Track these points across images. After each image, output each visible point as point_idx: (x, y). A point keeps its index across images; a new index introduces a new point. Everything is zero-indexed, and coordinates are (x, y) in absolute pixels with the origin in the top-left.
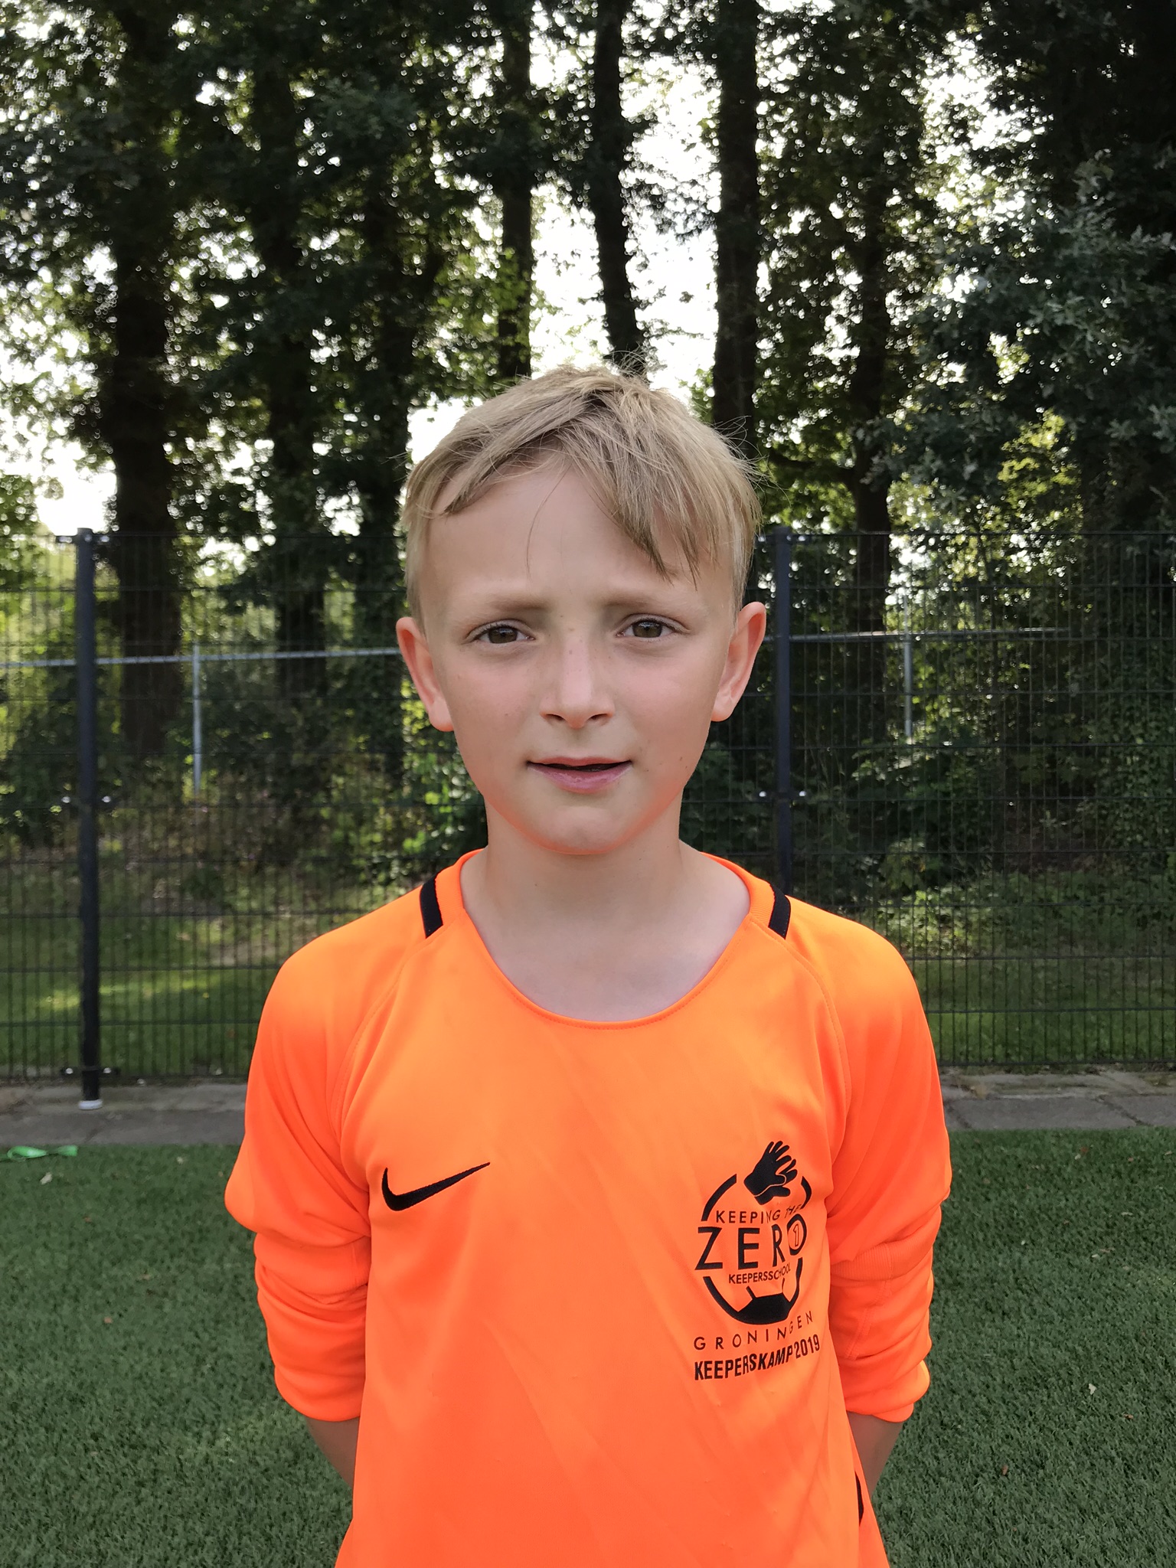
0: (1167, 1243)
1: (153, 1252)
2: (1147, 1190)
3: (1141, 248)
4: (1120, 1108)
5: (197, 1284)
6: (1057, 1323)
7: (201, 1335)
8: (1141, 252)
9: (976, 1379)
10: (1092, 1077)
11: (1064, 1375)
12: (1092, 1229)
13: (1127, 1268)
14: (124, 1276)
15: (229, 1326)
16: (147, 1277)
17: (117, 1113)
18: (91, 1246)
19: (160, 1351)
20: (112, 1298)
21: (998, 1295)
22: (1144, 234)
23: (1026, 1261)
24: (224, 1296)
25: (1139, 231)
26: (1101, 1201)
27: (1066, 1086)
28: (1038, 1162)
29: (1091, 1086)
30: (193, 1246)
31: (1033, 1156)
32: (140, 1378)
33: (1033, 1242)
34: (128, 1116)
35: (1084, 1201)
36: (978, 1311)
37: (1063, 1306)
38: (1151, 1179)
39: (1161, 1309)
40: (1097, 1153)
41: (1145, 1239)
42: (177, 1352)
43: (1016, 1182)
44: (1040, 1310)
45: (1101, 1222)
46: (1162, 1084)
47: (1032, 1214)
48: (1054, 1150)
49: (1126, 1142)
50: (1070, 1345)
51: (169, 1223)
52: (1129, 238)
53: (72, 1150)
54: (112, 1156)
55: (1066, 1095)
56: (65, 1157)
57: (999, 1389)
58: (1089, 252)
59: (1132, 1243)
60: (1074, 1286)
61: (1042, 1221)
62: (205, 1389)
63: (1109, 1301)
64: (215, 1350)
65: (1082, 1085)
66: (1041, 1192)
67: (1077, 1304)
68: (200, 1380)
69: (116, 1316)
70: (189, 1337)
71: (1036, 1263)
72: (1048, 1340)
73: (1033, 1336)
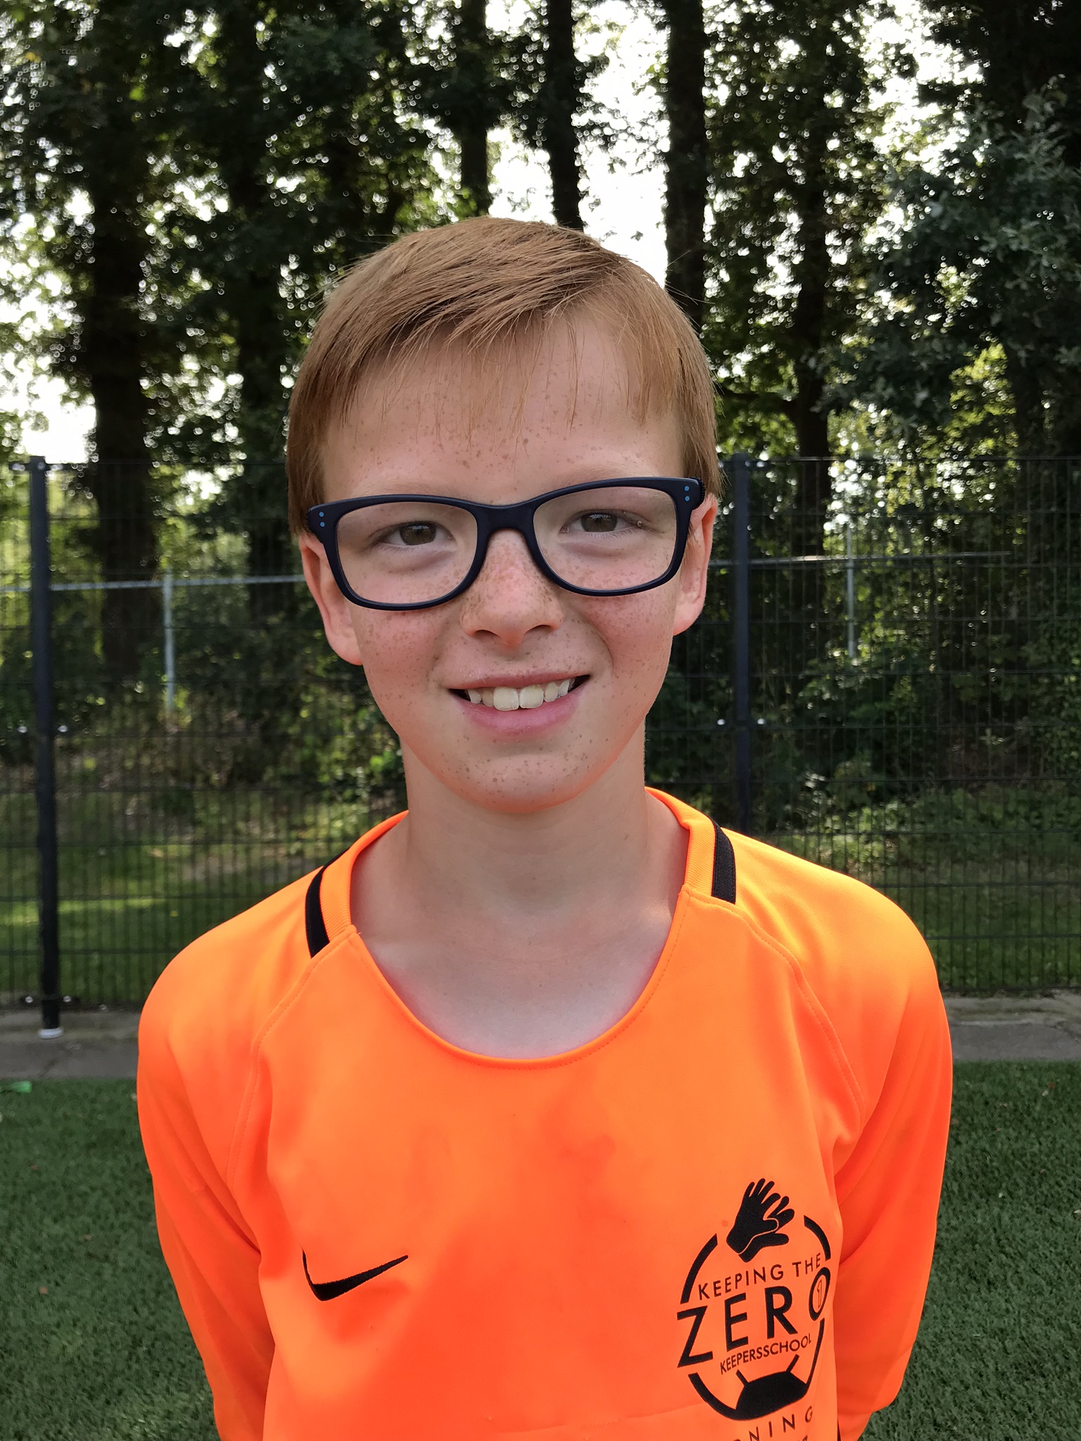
1: (97, 1207)
4: (1080, 1036)
5: (140, 1245)
6: (1047, 1295)
7: (140, 1310)
9: (968, 1367)
10: (1046, 1000)
11: (1061, 1361)
12: (1070, 1179)
14: (65, 1236)
16: (88, 1237)
17: (78, 1042)
18: (34, 1198)
19: (95, 1329)
20: (50, 1262)
21: (983, 1260)
23: (1006, 1218)
26: (1076, 1145)
27: (1023, 1011)
28: (1006, 1098)
29: (1048, 1011)
30: (140, 1198)
31: (1000, 1092)
32: (71, 1363)
33: (1010, 1194)
34: (87, 1045)
35: (1058, 1146)
36: (962, 1279)
37: (1051, 1273)
40: (1064, 1088)
42: (113, 1329)
43: (986, 1123)
44: (1026, 1278)
47: (1006, 1160)
48: (1020, 1085)
50: (1063, 1321)
53: (26, 1087)
54: (66, 1092)
55: (1024, 1021)
56: (19, 1094)
57: (993, 1378)
58: (1043, 179)
60: (1060, 1249)
61: (1018, 1168)
62: (140, 1377)
64: (152, 1328)
65: (1038, 1010)
66: (1013, 1134)
67: (1066, 1271)
68: (135, 1366)
69: (53, 1284)
70: (126, 1313)
71: (1017, 1220)
72: (1040, 1316)
73: (1023, 1311)
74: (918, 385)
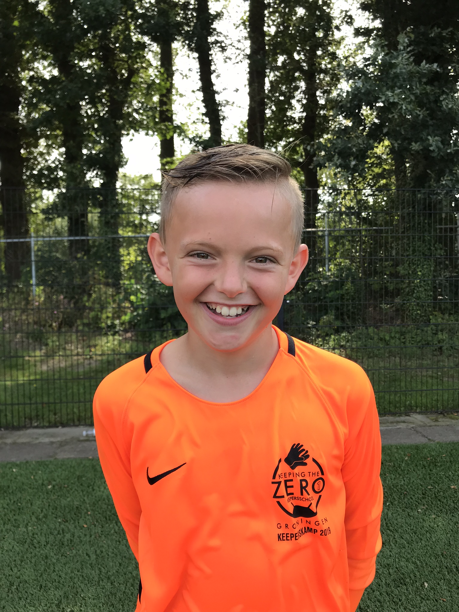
0: (449, 503)
2: (437, 475)
3: (425, 70)
4: (421, 433)
5: (14, 540)
6: (407, 548)
7: (13, 569)
8: (424, 71)
10: (407, 418)
11: (413, 578)
12: (416, 496)
13: (434, 516)
15: (27, 564)
22: (426, 64)
23: (390, 514)
24: (26, 546)
25: (424, 62)
26: (419, 481)
27: (398, 422)
28: (390, 461)
29: (407, 422)
30: (15, 517)
31: (388, 458)
33: (392, 503)
35: (411, 481)
37: (408, 538)
38: (438, 469)
39: (451, 539)
40: (414, 456)
41: (439, 500)
44: (398, 541)
45: (420, 492)
46: (436, 421)
47: (390, 488)
48: (396, 455)
49: (426, 450)
50: (413, 560)
51: (5, 506)
52: (420, 65)
55: (398, 427)
58: (404, 71)
59: (434, 503)
60: (412, 527)
61: (395, 492)
62: (13, 600)
63: (428, 535)
65: (404, 422)
66: (393, 477)
67: (414, 537)
68: (11, 595)
70: (7, 571)
71: (394, 515)
72: (404, 558)
73: (397, 555)
74: (352, 159)
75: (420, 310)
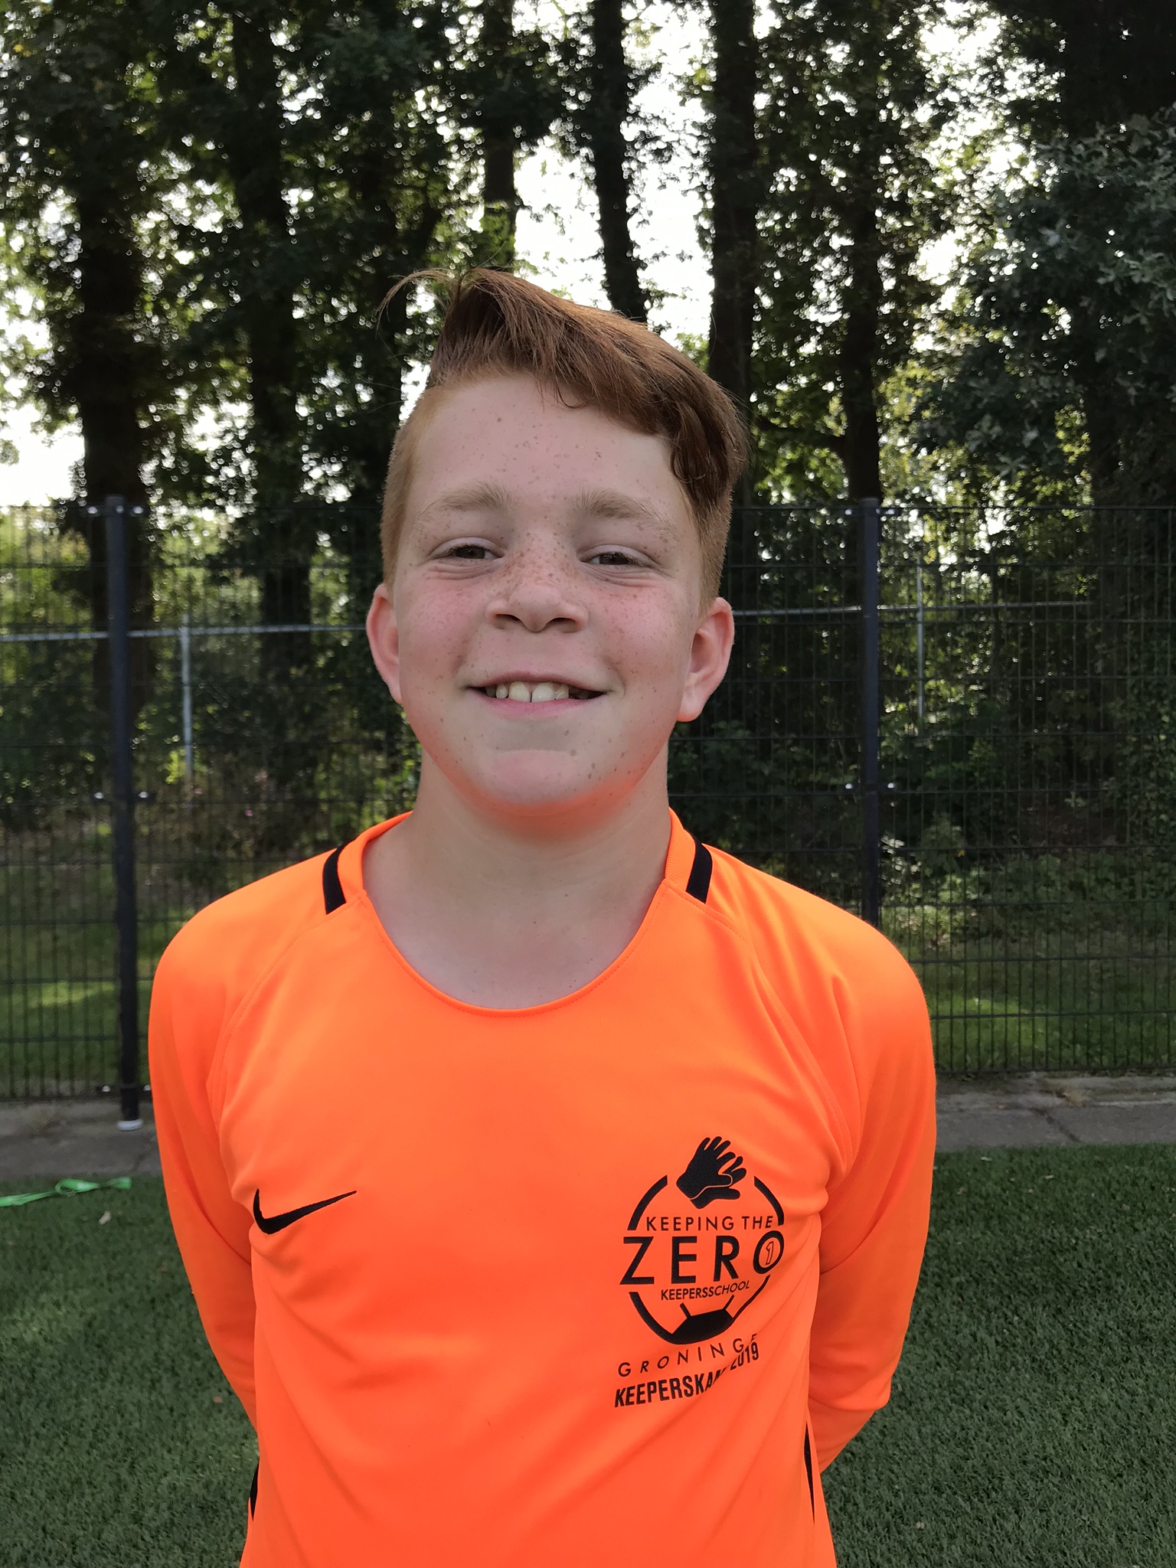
53: (125, 1183)
55: (1164, 1101)
74: (1027, 426)
75: (1166, 812)
